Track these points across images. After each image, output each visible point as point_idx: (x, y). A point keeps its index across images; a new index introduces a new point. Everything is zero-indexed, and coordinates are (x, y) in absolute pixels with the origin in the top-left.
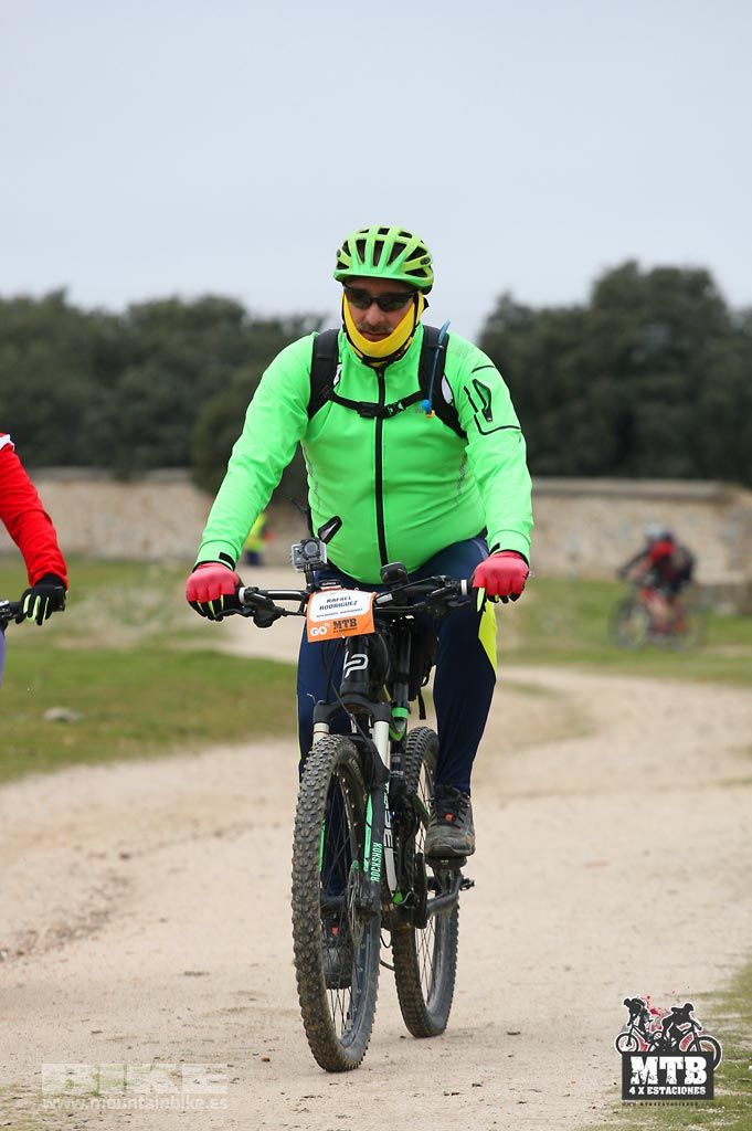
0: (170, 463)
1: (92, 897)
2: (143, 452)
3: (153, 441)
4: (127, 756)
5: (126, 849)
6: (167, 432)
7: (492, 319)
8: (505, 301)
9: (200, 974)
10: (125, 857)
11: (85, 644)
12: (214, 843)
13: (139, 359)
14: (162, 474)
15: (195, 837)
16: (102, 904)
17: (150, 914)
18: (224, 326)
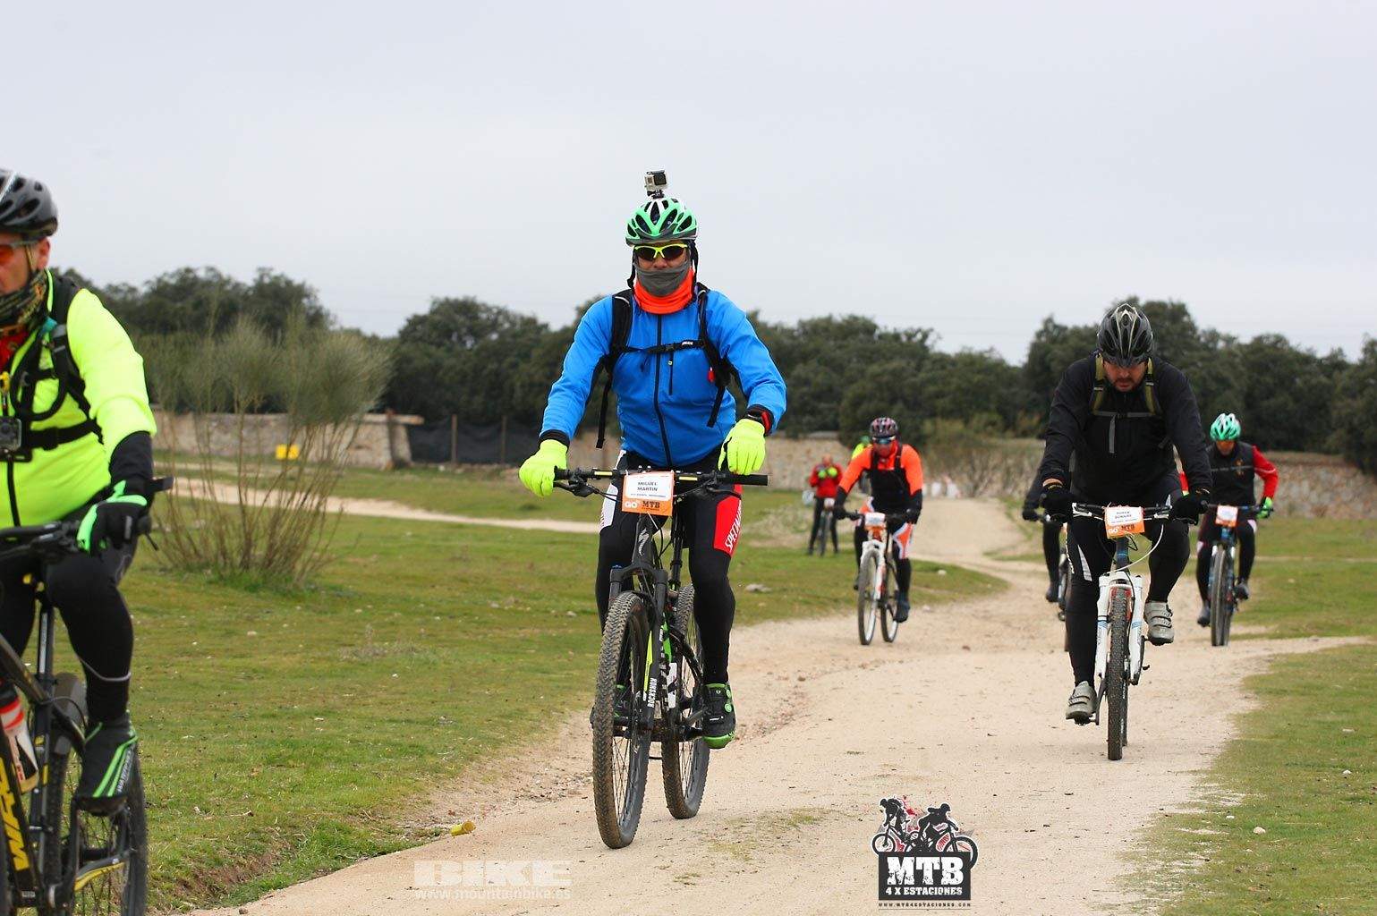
0: (824, 428)
1: (781, 705)
2: (807, 418)
3: (813, 412)
4: (801, 616)
5: (803, 675)
6: (823, 405)
7: (1039, 335)
8: (1049, 321)
9: (858, 753)
10: (801, 679)
11: (768, 544)
12: (861, 671)
13: (805, 358)
14: (820, 434)
15: (847, 668)
16: (789, 709)
17: (820, 716)
18: (861, 336)
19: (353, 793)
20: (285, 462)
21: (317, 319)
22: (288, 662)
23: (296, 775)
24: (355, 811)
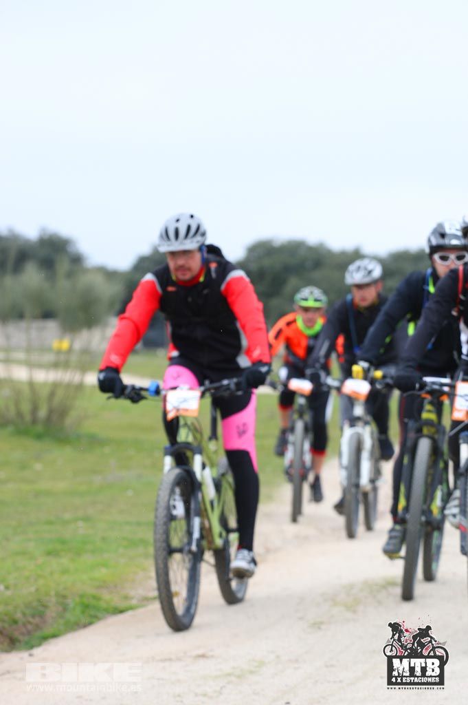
19: (102, 573)
20: (59, 352)
21: (77, 260)
22: (61, 485)
23: (65, 561)
24: (103, 585)
